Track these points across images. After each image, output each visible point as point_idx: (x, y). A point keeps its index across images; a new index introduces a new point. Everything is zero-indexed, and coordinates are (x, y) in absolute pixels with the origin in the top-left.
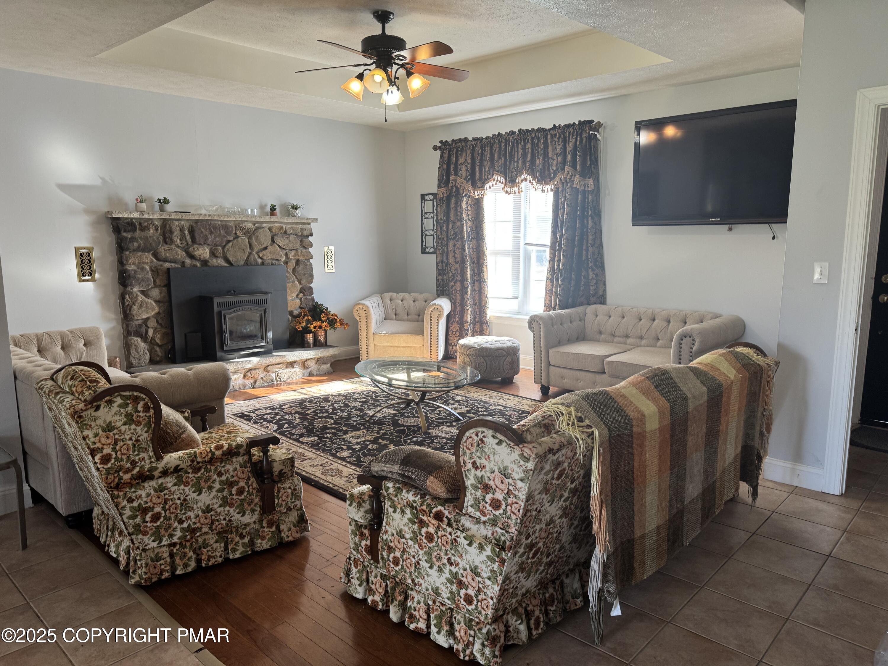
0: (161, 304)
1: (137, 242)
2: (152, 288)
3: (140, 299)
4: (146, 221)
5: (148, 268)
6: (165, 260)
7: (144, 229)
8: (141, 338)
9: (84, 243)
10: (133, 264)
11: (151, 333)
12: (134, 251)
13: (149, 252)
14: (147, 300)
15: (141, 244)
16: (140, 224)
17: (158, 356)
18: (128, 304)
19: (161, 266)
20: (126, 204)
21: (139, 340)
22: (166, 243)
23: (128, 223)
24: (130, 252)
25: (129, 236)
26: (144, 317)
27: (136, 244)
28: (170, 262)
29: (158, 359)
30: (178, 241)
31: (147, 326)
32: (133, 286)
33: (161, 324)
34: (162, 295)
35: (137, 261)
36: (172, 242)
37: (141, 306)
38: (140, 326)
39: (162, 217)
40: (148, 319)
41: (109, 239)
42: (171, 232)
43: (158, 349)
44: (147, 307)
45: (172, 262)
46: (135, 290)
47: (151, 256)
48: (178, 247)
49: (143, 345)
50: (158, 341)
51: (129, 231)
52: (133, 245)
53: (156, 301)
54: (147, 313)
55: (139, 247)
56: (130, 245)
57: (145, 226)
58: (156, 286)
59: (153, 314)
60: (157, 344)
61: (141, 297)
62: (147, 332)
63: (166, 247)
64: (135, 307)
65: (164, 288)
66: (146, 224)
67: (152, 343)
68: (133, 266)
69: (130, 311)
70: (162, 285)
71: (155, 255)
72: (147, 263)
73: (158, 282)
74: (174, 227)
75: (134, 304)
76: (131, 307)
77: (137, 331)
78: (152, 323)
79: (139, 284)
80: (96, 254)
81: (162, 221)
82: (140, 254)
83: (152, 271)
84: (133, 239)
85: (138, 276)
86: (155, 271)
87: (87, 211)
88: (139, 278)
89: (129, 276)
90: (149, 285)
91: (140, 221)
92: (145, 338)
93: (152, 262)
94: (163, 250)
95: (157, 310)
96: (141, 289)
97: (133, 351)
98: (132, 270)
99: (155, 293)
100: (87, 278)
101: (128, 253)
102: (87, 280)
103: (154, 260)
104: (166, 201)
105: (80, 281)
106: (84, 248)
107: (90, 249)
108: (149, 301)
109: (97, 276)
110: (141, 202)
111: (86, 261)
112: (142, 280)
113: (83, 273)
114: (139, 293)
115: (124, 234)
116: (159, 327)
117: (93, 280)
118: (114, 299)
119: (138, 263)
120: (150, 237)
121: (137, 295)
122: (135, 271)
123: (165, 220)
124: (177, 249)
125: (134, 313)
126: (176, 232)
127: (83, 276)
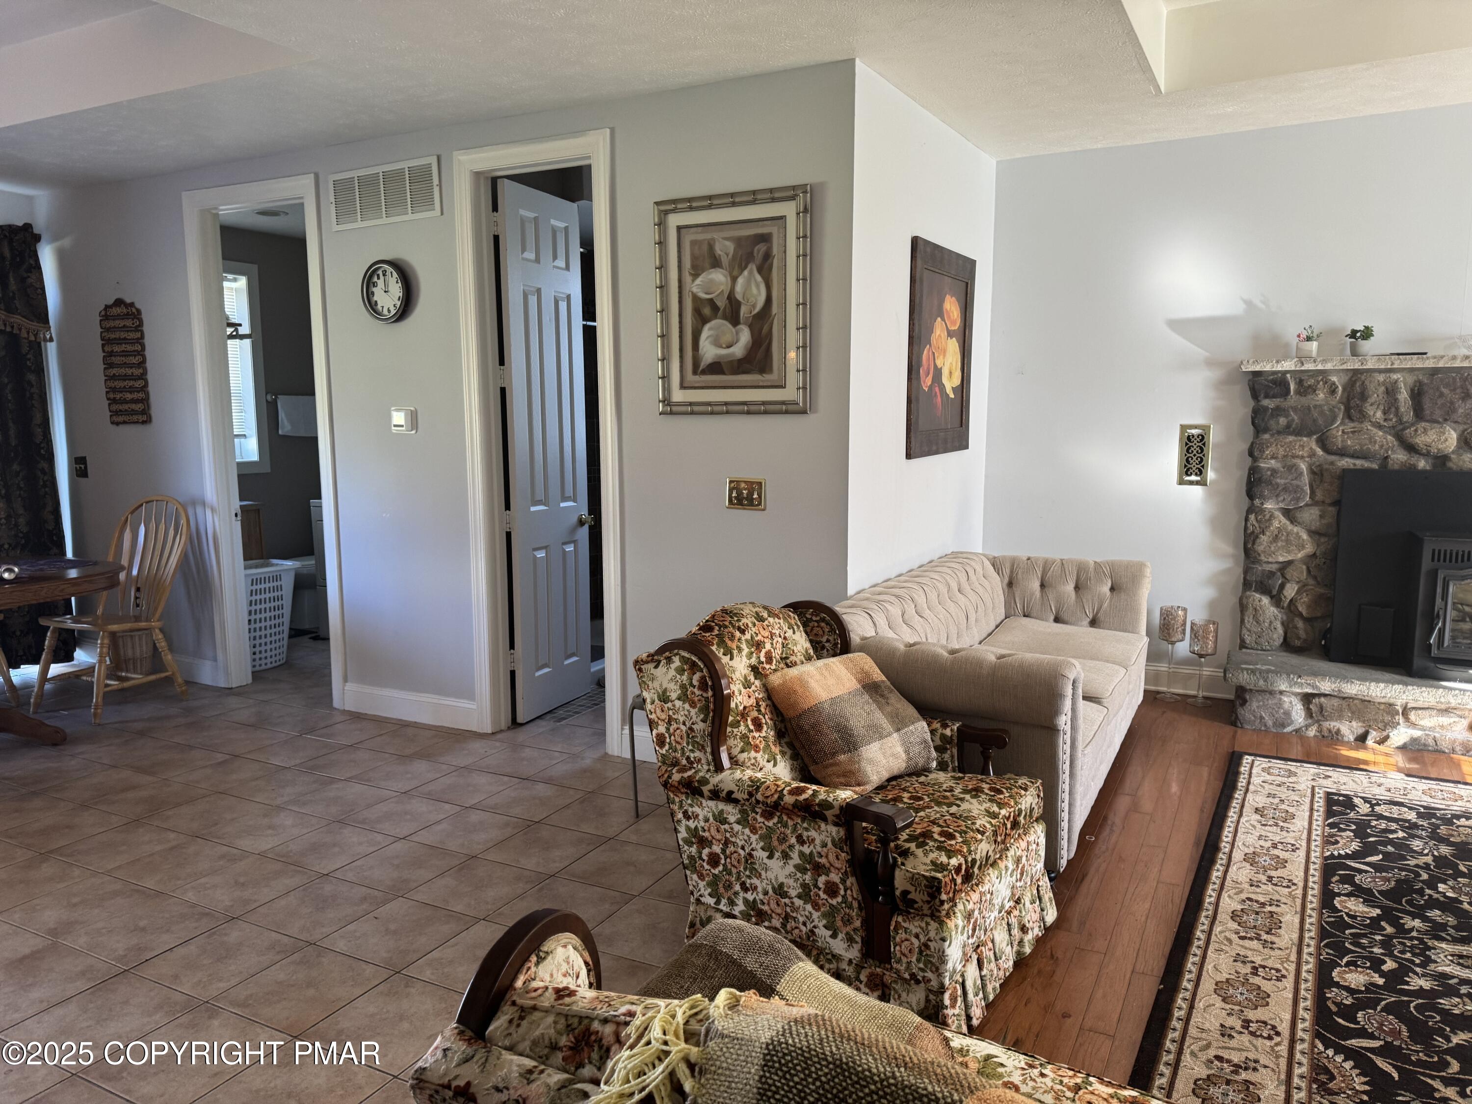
0: (1323, 540)
1: (1286, 416)
2: (1307, 505)
3: (1276, 524)
4: (1312, 376)
5: (1303, 467)
6: (1342, 453)
7: (1304, 389)
8: (1272, 597)
9: (1196, 418)
10: (1273, 458)
11: (1290, 591)
12: (1279, 433)
13: (1309, 435)
14: (1290, 527)
15: (1293, 420)
16: (1300, 383)
17: (1299, 638)
18: (1253, 532)
19: (1332, 463)
20: (1287, 345)
21: (1266, 600)
22: (1349, 416)
23: (1274, 382)
24: (1272, 435)
25: (1272, 406)
26: (1281, 559)
27: (1283, 421)
28: (1352, 456)
29: (1297, 643)
30: (1379, 414)
31: (1283, 576)
32: (1263, 498)
33: (1315, 578)
34: (1324, 521)
35: (1281, 452)
36: (1363, 417)
37: (1276, 538)
38: (1272, 574)
39: (1344, 367)
40: (1290, 563)
41: (1242, 409)
42: (1364, 397)
43: (1300, 624)
44: (1287, 541)
45: (1358, 458)
46: (1269, 505)
47: (1314, 446)
48: (1380, 427)
49: (1273, 610)
50: (1302, 609)
51: (1274, 396)
52: (1278, 423)
53: (1311, 533)
54: (1289, 552)
55: (1288, 426)
56: (1272, 423)
57: (1310, 386)
58: (1314, 503)
59: (1300, 555)
60: (1300, 615)
61: (1280, 521)
62: (1282, 587)
63: (1350, 426)
64: (1264, 539)
65: (1330, 509)
66: (1311, 382)
67: (1291, 609)
68: (1273, 462)
69: (1254, 544)
70: (1328, 501)
71: (1323, 443)
72: (1302, 457)
73: (1319, 496)
74: (1371, 387)
75: (1263, 533)
76: (1257, 537)
77: (1261, 582)
78: (1299, 573)
79: (1277, 496)
80: (1213, 438)
81: (1350, 375)
82: (1291, 438)
83: (1312, 472)
84: (1278, 411)
85: (1278, 481)
86: (1317, 473)
87: (1210, 363)
88: (1278, 485)
89: (1260, 479)
90: (1298, 499)
91: (1301, 377)
92: (1277, 600)
93: (1313, 454)
94: (1339, 431)
95: (1309, 549)
96: (1282, 505)
97: (1249, 619)
98: (1268, 469)
99: (1311, 516)
100: (1193, 478)
101: (1267, 436)
102: (1191, 483)
103: (1320, 452)
104: (1367, 333)
105: (1181, 482)
106: (1196, 427)
107: (1206, 428)
108: (1295, 529)
109: (1211, 475)
110: (1309, 339)
111: (1195, 448)
112: (1285, 489)
113: (1188, 470)
114: (1278, 514)
115: (1266, 402)
116: (1311, 581)
117: (1202, 483)
118: (1235, 519)
119: (1284, 456)
120: (1315, 406)
121: (1272, 516)
122: (1274, 471)
123: (1356, 372)
124: (1375, 430)
125: (1260, 548)
126: (1376, 395)
127: (1187, 475)
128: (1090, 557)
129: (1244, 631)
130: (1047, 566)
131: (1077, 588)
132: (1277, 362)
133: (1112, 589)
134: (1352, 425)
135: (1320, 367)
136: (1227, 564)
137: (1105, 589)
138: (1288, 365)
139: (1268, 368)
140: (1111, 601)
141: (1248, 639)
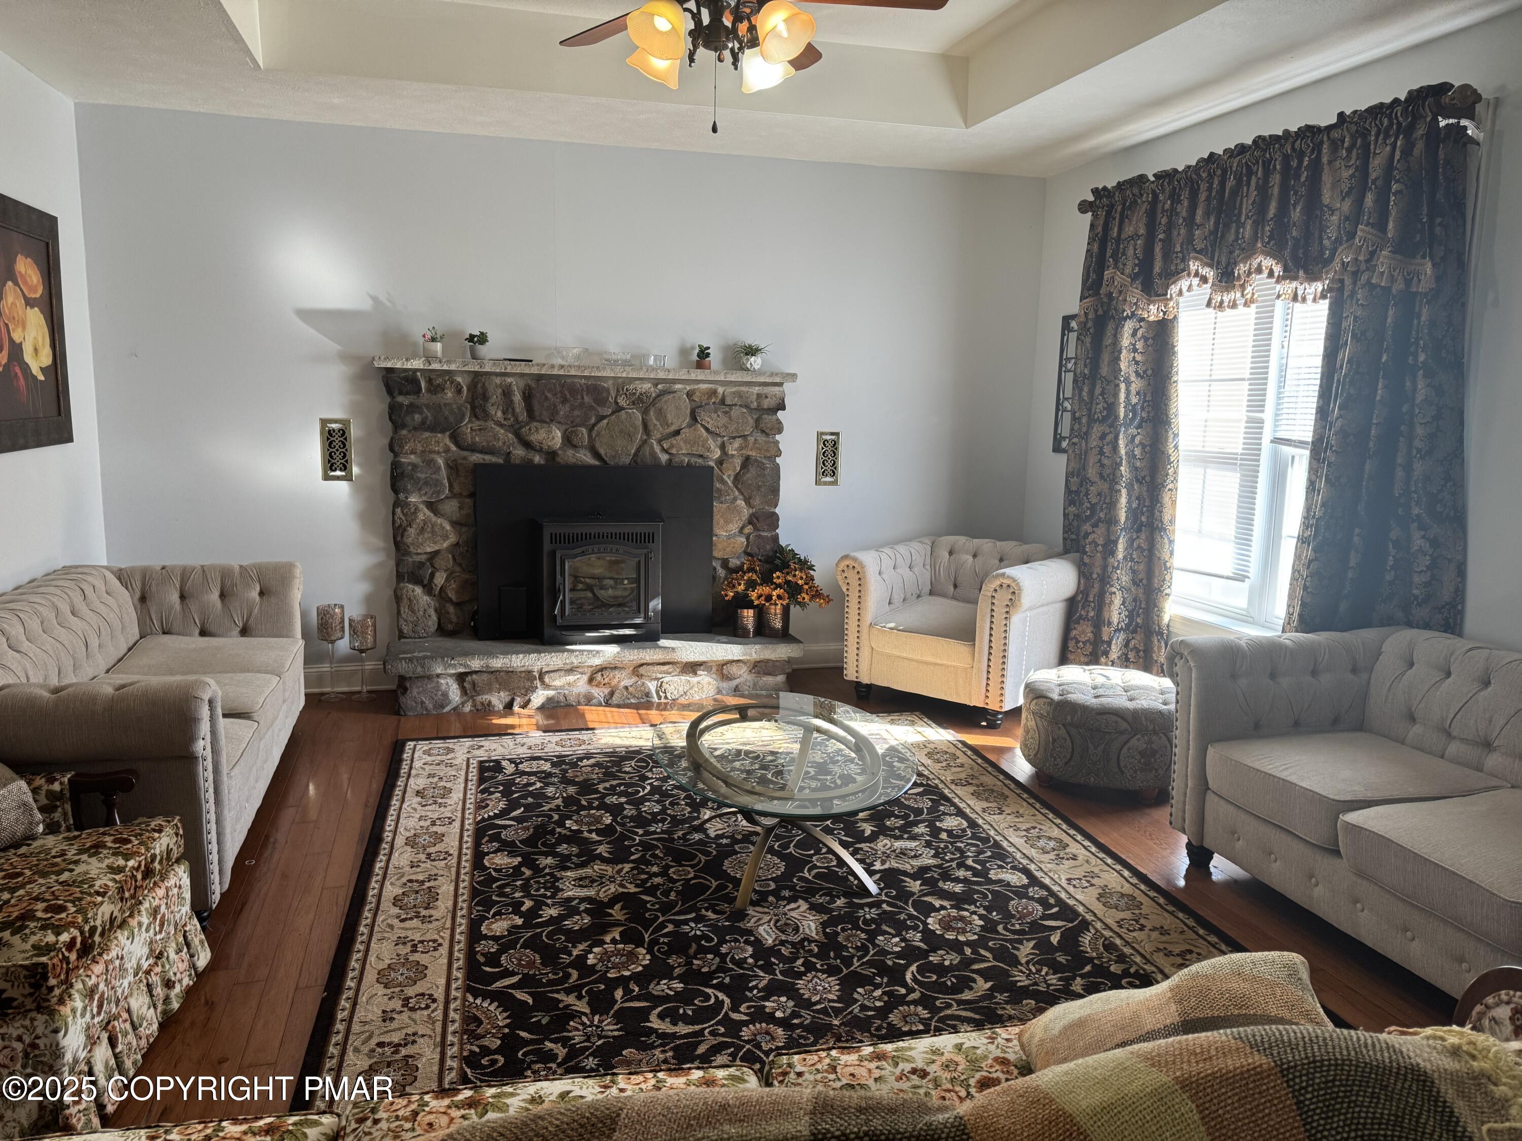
0: (464, 529)
1: (421, 413)
2: (447, 498)
3: (421, 516)
4: (439, 376)
5: (440, 461)
6: (473, 449)
7: (435, 389)
8: (424, 586)
9: (336, 412)
10: (412, 453)
11: (440, 579)
12: (415, 429)
13: (443, 431)
14: (434, 519)
15: (427, 417)
16: (430, 381)
17: (451, 623)
18: (401, 525)
19: (465, 458)
20: (415, 345)
21: (418, 590)
22: (476, 416)
23: (406, 379)
24: (410, 431)
25: (406, 402)
26: (429, 550)
27: (417, 417)
28: (481, 452)
29: (450, 627)
30: (499, 414)
31: (433, 566)
32: (408, 492)
33: (460, 565)
34: (464, 512)
35: (419, 448)
36: (487, 416)
37: (422, 530)
38: (421, 565)
39: (466, 368)
40: (437, 552)
41: (381, 405)
42: (485, 397)
43: (451, 609)
44: (433, 532)
45: (486, 453)
46: (413, 499)
47: (448, 441)
48: (501, 426)
49: (426, 599)
50: (452, 595)
51: (407, 393)
52: (413, 419)
53: (454, 524)
54: (435, 543)
55: (423, 422)
56: (408, 419)
57: (439, 385)
58: (453, 495)
59: (445, 545)
60: (451, 600)
61: (424, 513)
62: (432, 575)
63: (476, 424)
64: (412, 531)
65: (467, 500)
66: (439, 381)
67: (442, 597)
68: (413, 457)
69: (402, 536)
70: (465, 493)
71: (454, 438)
72: (438, 453)
73: (457, 489)
74: (491, 389)
75: (410, 526)
76: (405, 530)
77: (412, 573)
78: (445, 562)
79: (419, 490)
80: (354, 432)
81: (472, 376)
82: (427, 434)
83: (448, 466)
84: (413, 408)
85: (419, 475)
86: (454, 467)
87: (344, 357)
88: (419, 478)
89: (402, 473)
90: (438, 493)
91: (430, 375)
92: (428, 588)
93: (447, 450)
94: (468, 427)
95: (453, 539)
96: (425, 498)
97: (405, 610)
98: (409, 464)
99: (451, 507)
100: (338, 473)
101: (404, 432)
102: (338, 478)
103: (453, 448)
104: (482, 339)
105: (326, 478)
106: (336, 421)
107: (346, 422)
108: (439, 521)
109: (355, 470)
110: (433, 340)
111: (337, 443)
112: (426, 483)
113: (332, 465)
114: (422, 506)
115: (400, 399)
116: (458, 569)
117: (348, 478)
118: (383, 512)
119: (423, 452)
120: (445, 405)
121: (417, 509)
122: (415, 466)
123: (476, 374)
124: (497, 428)
125: (409, 541)
126: (496, 396)
127: (332, 470)
128: (235, 561)
129: (402, 622)
130: (185, 574)
131: (222, 596)
132: (407, 360)
133: (261, 593)
134: (478, 423)
135: (445, 367)
136: (379, 558)
137: (254, 594)
138: (417, 364)
139: (398, 365)
140: (261, 607)
141: (405, 629)
